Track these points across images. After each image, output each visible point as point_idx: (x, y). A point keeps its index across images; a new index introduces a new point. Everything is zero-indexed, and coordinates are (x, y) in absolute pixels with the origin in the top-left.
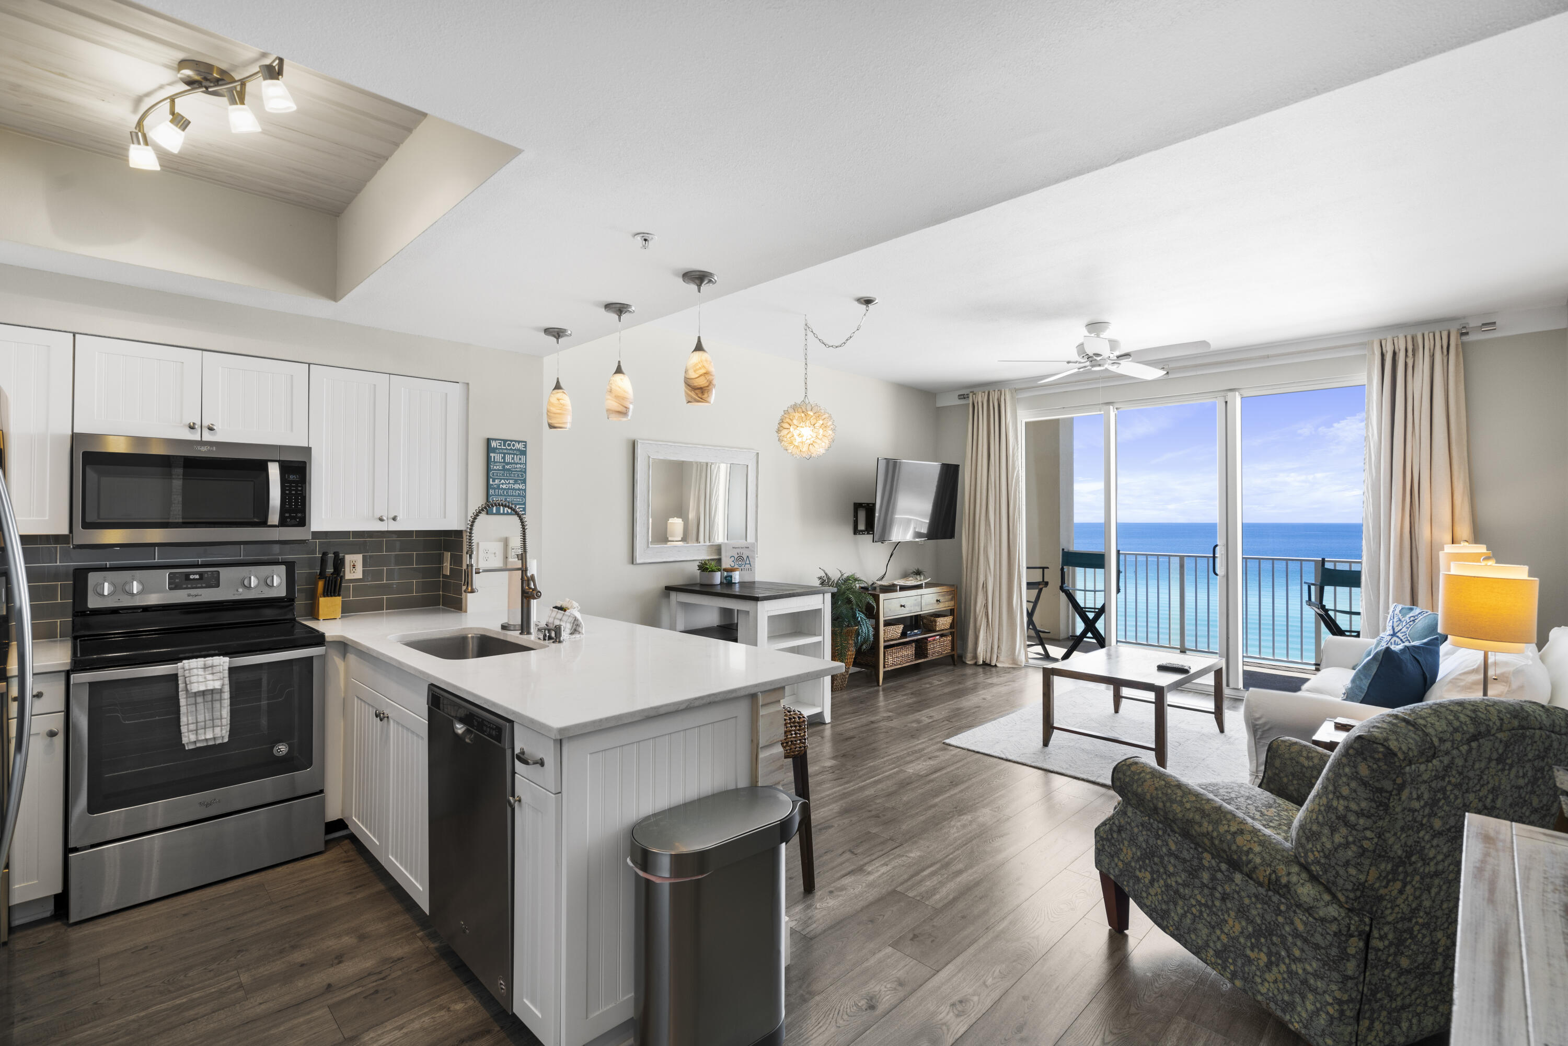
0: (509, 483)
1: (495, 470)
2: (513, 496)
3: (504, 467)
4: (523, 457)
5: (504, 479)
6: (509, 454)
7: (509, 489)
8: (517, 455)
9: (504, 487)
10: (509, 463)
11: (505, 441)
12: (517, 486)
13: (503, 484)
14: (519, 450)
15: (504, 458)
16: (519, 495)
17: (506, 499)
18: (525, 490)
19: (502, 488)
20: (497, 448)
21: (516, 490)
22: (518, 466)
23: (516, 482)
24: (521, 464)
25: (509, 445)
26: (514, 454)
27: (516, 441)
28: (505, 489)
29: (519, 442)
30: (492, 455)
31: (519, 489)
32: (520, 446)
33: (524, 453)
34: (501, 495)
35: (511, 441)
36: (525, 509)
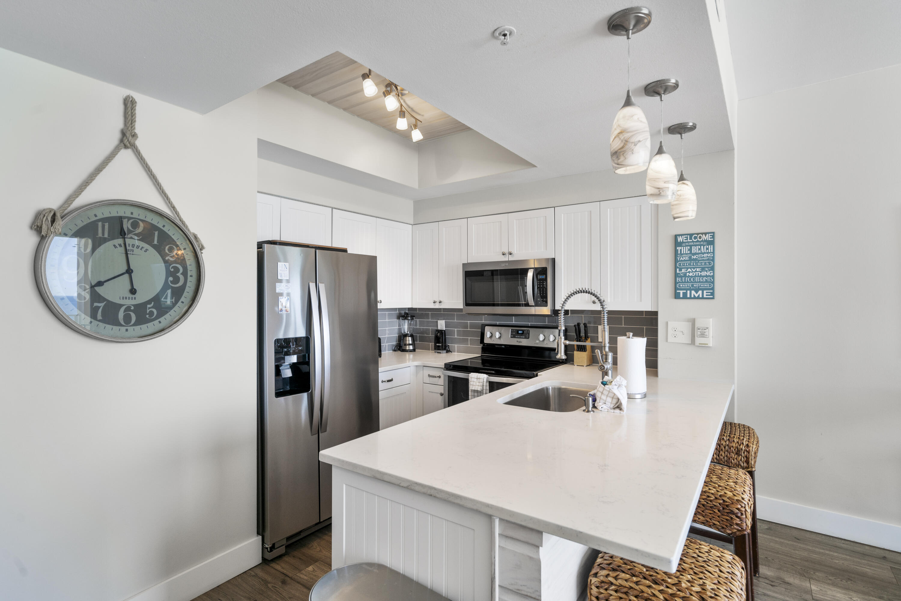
0: (696, 271)
1: (682, 261)
2: (700, 282)
3: (690, 257)
4: (711, 248)
5: (691, 268)
6: (696, 245)
7: (696, 276)
8: (704, 246)
9: (691, 274)
10: (696, 254)
11: (691, 235)
12: (704, 273)
13: (689, 272)
14: (706, 241)
15: (690, 250)
16: (706, 281)
17: (693, 285)
18: (713, 277)
19: (689, 276)
20: (683, 242)
21: (703, 276)
22: (705, 255)
23: (703, 269)
24: (708, 253)
25: (695, 238)
26: (701, 245)
27: (702, 234)
28: (692, 277)
29: (706, 234)
30: (679, 248)
31: (706, 276)
32: (708, 237)
33: (711, 243)
34: (688, 282)
35: (698, 234)
36: (713, 294)
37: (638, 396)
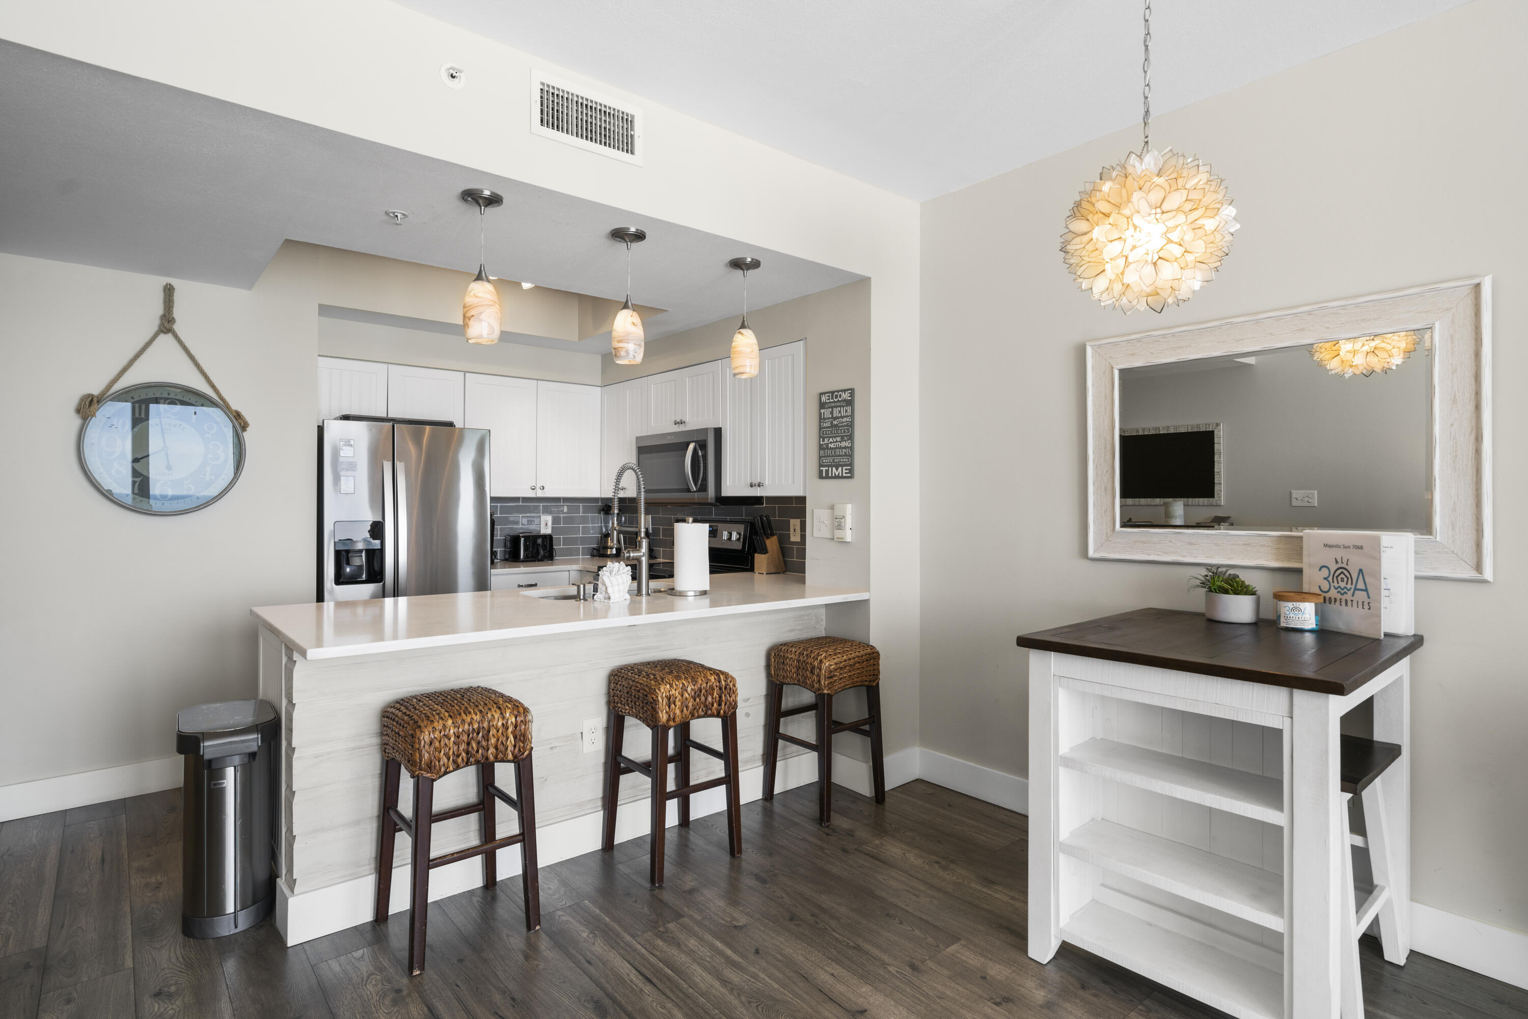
0: (837, 441)
1: (825, 428)
2: (839, 456)
3: (832, 423)
4: (849, 409)
5: (832, 437)
6: (836, 407)
7: (836, 448)
8: (843, 407)
9: (832, 446)
10: (837, 418)
11: (833, 393)
12: (843, 444)
13: (831, 443)
14: (845, 400)
15: (832, 413)
16: (845, 455)
17: (834, 460)
18: (851, 448)
19: (831, 448)
20: (826, 403)
21: (843, 448)
22: (845, 419)
23: (843, 440)
24: (847, 417)
25: (836, 397)
26: (840, 406)
27: (842, 391)
28: (833, 448)
29: (845, 391)
30: (822, 411)
31: (845, 448)
32: (845, 396)
33: (850, 403)
34: (830, 456)
35: (838, 391)
36: (851, 471)
37: (692, 593)
